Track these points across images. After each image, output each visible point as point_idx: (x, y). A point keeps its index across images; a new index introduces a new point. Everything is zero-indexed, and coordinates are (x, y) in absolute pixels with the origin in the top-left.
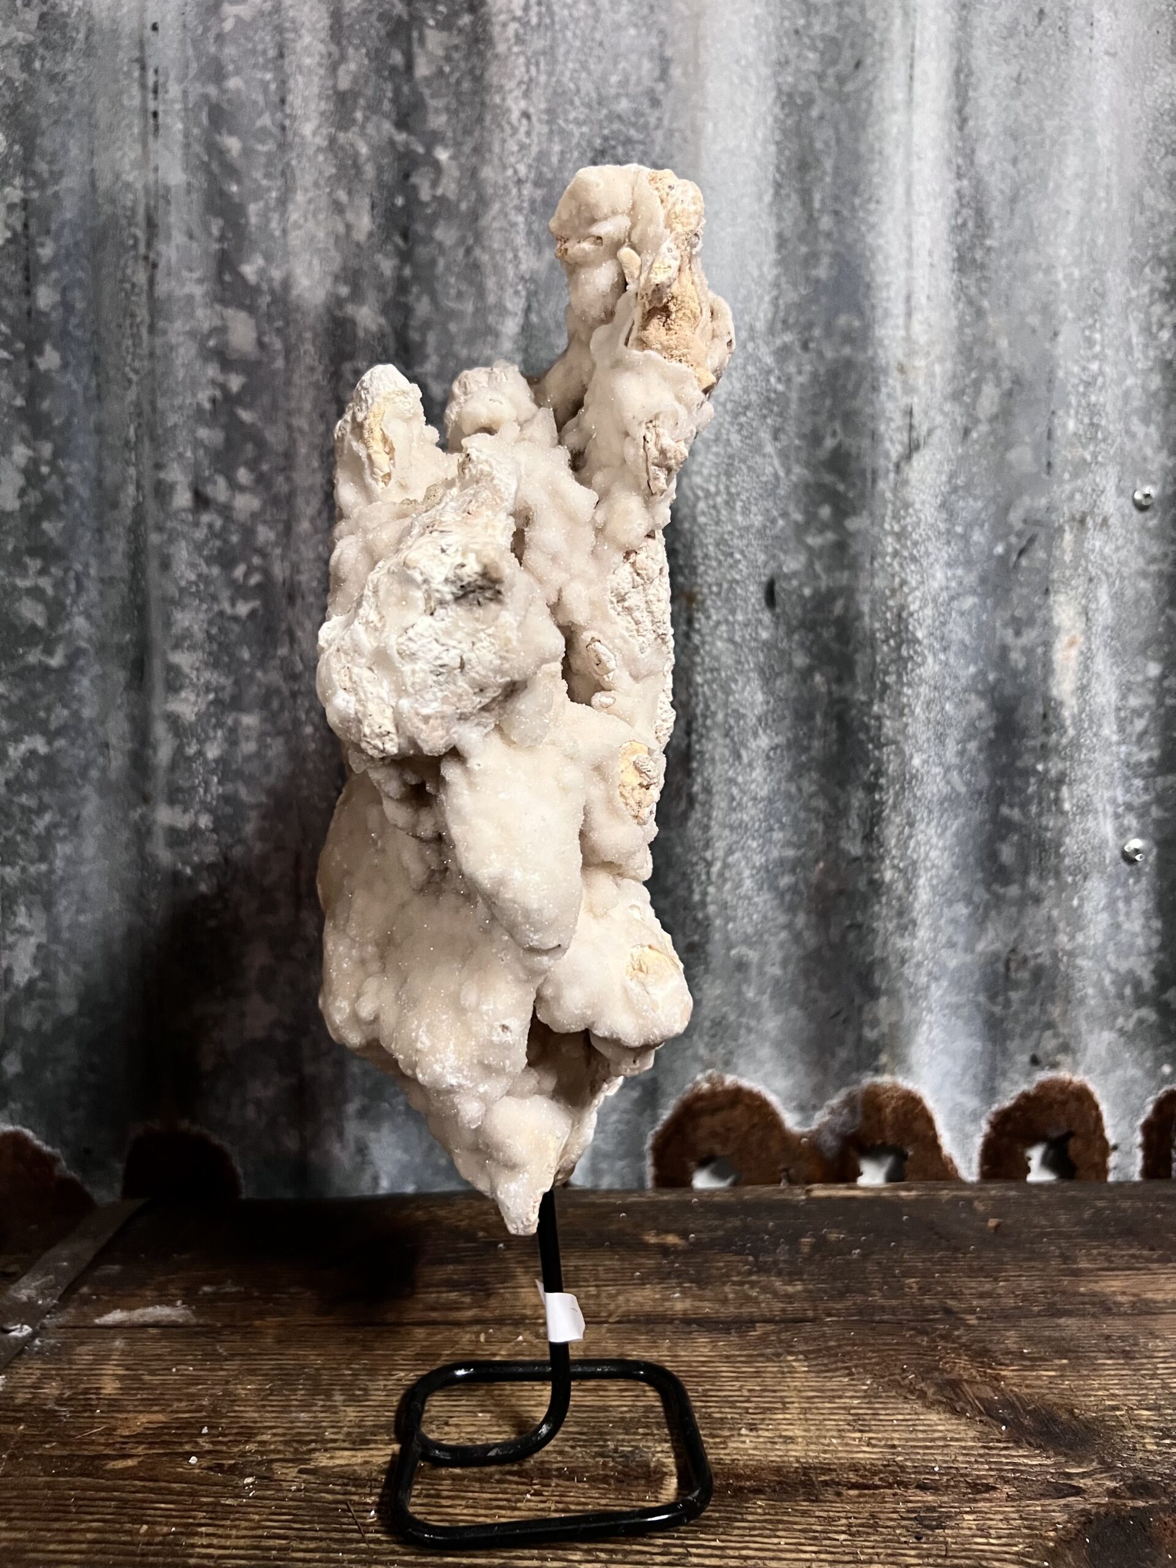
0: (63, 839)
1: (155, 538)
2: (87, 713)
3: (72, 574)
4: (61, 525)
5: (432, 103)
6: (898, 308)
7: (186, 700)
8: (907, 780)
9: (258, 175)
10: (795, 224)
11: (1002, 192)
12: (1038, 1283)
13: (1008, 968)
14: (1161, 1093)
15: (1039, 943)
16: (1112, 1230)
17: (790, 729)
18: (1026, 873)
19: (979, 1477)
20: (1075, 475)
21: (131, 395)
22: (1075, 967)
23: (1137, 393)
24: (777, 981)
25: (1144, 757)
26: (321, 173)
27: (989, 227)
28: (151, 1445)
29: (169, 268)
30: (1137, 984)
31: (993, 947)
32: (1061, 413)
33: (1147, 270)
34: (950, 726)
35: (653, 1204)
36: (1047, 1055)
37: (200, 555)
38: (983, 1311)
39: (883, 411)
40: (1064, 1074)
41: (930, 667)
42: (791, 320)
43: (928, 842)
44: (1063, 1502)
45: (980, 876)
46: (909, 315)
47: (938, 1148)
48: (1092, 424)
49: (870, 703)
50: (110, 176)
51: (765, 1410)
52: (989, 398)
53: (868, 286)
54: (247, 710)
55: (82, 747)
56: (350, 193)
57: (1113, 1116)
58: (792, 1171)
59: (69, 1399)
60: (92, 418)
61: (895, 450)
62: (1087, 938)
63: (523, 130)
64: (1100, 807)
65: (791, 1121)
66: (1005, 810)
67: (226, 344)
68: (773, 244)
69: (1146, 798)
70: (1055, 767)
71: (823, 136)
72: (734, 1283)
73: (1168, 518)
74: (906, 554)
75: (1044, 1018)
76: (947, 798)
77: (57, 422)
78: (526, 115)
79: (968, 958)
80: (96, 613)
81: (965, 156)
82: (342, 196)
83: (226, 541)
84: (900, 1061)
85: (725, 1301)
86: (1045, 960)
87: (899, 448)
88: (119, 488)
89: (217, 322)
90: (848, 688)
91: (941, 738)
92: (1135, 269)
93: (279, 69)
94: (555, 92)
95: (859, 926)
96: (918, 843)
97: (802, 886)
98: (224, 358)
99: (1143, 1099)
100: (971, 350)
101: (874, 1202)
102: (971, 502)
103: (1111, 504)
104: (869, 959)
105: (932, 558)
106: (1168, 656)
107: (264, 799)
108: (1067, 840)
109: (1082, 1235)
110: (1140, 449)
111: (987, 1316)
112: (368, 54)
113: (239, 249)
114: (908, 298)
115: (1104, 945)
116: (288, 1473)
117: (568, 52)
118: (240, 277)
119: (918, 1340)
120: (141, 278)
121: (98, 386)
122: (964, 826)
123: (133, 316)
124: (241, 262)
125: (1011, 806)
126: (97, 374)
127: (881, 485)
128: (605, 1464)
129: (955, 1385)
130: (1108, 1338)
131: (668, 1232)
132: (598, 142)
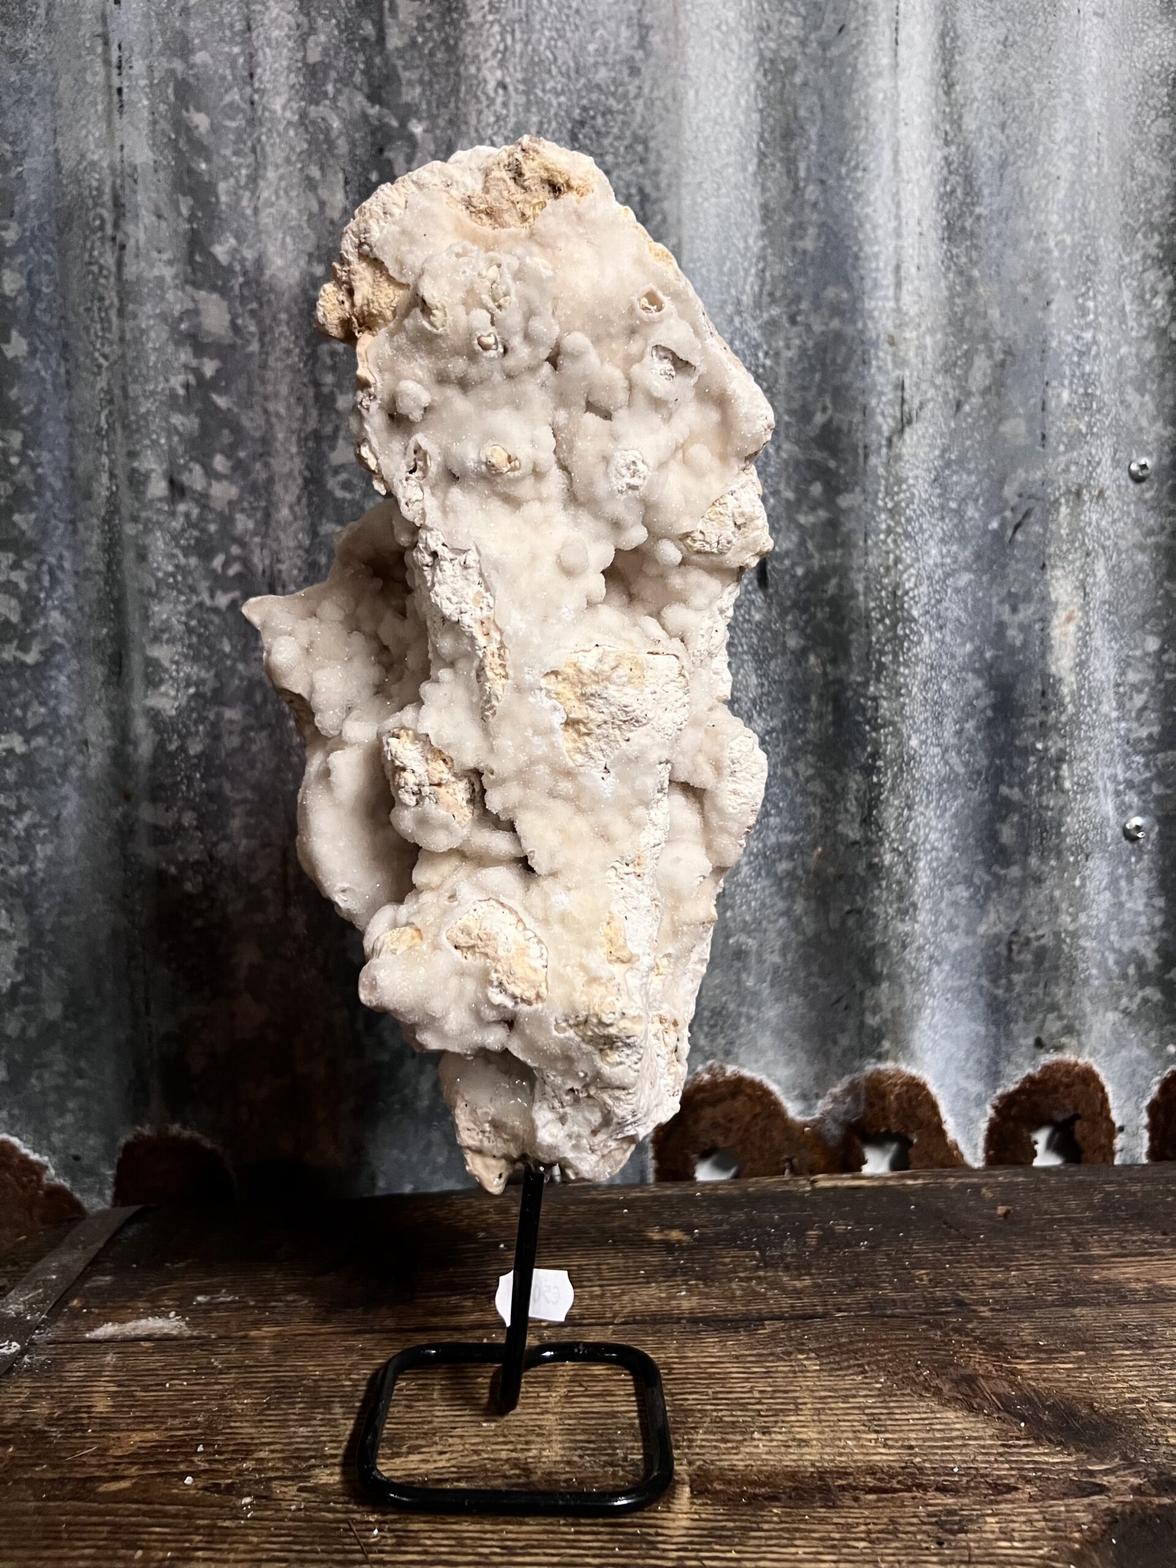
0: (44, 841)
1: (130, 529)
2: (65, 710)
3: (45, 568)
4: (33, 516)
5: (406, 75)
6: (887, 279)
7: (166, 694)
8: (905, 762)
9: (228, 152)
10: (781, 193)
11: (990, 158)
12: (1050, 1272)
13: (1010, 950)
14: (1166, 1073)
15: (1041, 925)
16: (1123, 1214)
17: (785, 711)
18: (1027, 854)
19: (999, 1477)
20: (1070, 447)
21: (102, 383)
22: (1079, 947)
23: (1132, 362)
24: (776, 969)
25: (1144, 733)
26: (292, 148)
27: (979, 194)
28: (145, 1465)
29: (138, 248)
30: (1141, 964)
31: (995, 930)
32: (1054, 383)
33: (1139, 236)
34: (948, 706)
35: (655, 1199)
36: (1051, 1037)
37: (178, 545)
38: (996, 1302)
39: (875, 385)
40: (1069, 1057)
41: (926, 646)
42: (778, 294)
43: (927, 825)
44: (1086, 1501)
45: (980, 857)
46: (898, 285)
47: (942, 1134)
48: (1086, 394)
49: (866, 684)
50: (75, 156)
51: (777, 1412)
52: (981, 370)
53: (856, 257)
54: (229, 705)
55: (60, 745)
56: (322, 168)
57: (1118, 1097)
58: (795, 1161)
59: (60, 1419)
60: (64, 405)
61: (887, 425)
62: (1089, 917)
63: (499, 100)
64: (1100, 784)
65: (793, 1110)
66: (1004, 790)
67: (198, 326)
68: (758, 215)
69: (1148, 775)
70: (1054, 745)
71: (806, 105)
72: (741, 1279)
73: (1165, 488)
74: (899, 530)
75: (1048, 1000)
76: (946, 779)
77: (25, 411)
78: (503, 85)
79: (970, 942)
80: (72, 606)
81: (952, 122)
82: (315, 172)
83: (203, 531)
84: (902, 1046)
85: (732, 1299)
86: (1048, 941)
87: (890, 420)
88: (90, 479)
89: (190, 305)
90: (844, 668)
91: (938, 718)
92: (1128, 234)
93: (247, 42)
94: (532, 62)
95: (859, 912)
96: (917, 825)
97: (800, 872)
98: (197, 342)
99: (1148, 1079)
100: (962, 320)
101: (879, 1192)
102: (965, 476)
103: (1108, 476)
104: (869, 944)
105: (926, 536)
106: (1166, 630)
107: (249, 794)
108: (1069, 819)
109: (1093, 1220)
110: (1136, 419)
111: (1001, 1307)
112: (338, 25)
113: (209, 230)
114: (898, 268)
115: (1107, 924)
116: (287, 1492)
117: (545, 20)
118: (212, 257)
119: (931, 1334)
120: (109, 260)
121: (68, 372)
122: (962, 806)
123: (101, 299)
124: (212, 243)
125: (1011, 786)
126: (66, 360)
127: (873, 460)
128: (614, 1474)
129: (970, 1380)
130: (1124, 1327)
131: (672, 1227)
132: (577, 113)
